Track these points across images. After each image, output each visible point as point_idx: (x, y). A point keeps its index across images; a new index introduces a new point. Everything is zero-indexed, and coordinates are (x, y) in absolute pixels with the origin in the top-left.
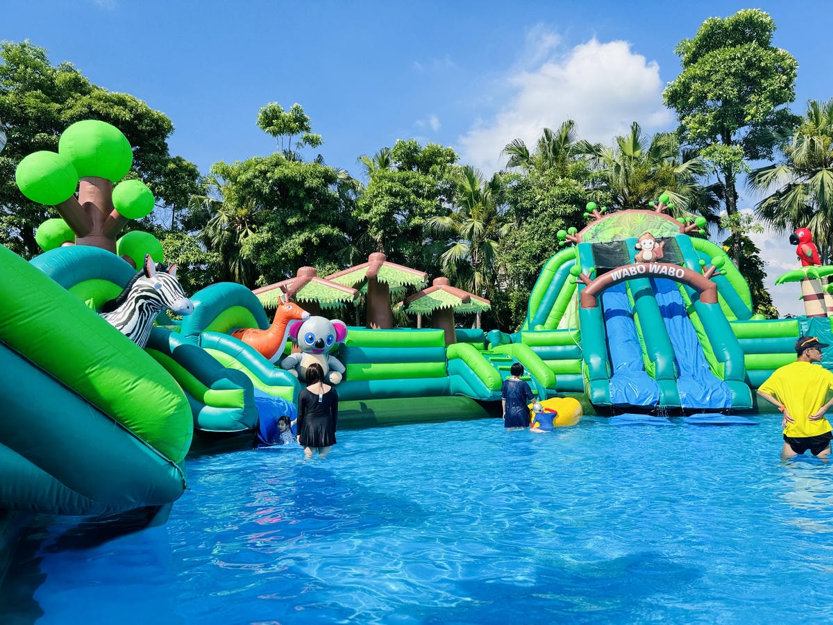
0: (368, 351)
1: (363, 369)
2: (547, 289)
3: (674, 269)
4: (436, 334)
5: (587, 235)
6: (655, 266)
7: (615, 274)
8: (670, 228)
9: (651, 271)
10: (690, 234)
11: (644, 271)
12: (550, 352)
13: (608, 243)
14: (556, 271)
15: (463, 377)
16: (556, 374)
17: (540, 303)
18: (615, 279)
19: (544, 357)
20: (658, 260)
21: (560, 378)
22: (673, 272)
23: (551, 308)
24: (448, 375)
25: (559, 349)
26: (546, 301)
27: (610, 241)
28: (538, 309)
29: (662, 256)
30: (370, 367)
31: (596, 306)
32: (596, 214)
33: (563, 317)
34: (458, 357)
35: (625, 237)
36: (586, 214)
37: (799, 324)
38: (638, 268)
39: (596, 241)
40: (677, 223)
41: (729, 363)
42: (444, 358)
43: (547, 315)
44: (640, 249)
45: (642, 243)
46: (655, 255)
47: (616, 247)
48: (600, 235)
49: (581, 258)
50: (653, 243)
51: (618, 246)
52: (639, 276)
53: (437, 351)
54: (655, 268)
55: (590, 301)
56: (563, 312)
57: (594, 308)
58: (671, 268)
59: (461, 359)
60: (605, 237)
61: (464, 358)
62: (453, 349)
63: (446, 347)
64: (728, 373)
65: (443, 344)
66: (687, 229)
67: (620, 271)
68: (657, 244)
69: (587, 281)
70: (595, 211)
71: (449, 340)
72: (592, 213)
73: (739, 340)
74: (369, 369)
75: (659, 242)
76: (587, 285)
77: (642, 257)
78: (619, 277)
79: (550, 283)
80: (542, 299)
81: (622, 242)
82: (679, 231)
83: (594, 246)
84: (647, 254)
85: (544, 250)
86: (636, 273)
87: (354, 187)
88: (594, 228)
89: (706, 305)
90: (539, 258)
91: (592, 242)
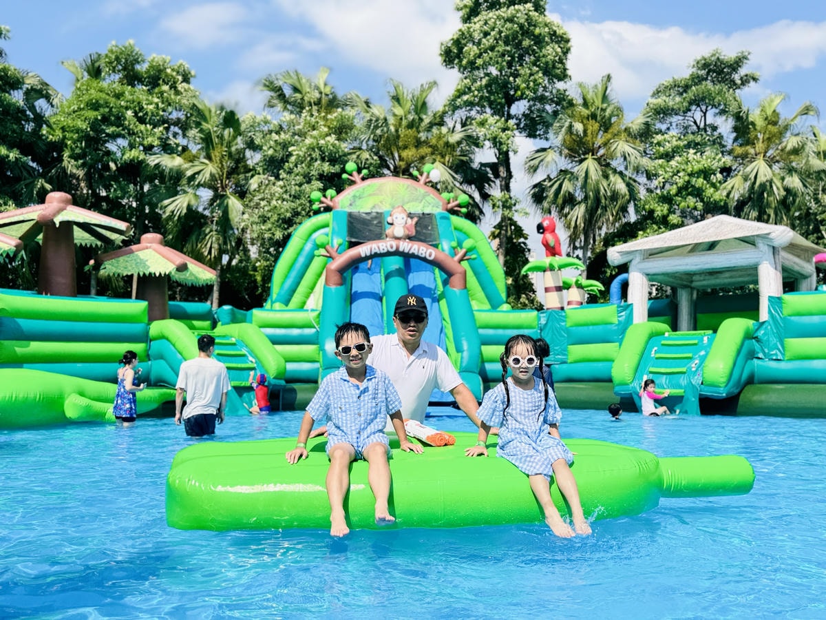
0: (25, 324)
1: (16, 349)
2: (296, 260)
3: (425, 249)
4: (136, 307)
5: (345, 201)
6: (406, 244)
7: (363, 250)
8: (432, 204)
9: (401, 249)
10: (453, 212)
11: (394, 249)
12: (284, 336)
13: (366, 213)
14: (307, 240)
15: (169, 364)
16: (286, 361)
17: (286, 277)
18: (363, 255)
19: (276, 341)
20: (410, 238)
21: (291, 367)
22: (423, 252)
23: (298, 284)
24: (149, 360)
25: (295, 332)
26: (294, 274)
27: (368, 211)
28: (283, 283)
29: (414, 234)
30: (28, 346)
31: (341, 284)
32: (357, 177)
33: (312, 295)
34: (163, 337)
35: (384, 208)
36: (345, 176)
37: (538, 315)
38: (388, 244)
39: (354, 210)
40: (441, 199)
41: (465, 354)
42: (145, 338)
43: (293, 291)
44: (392, 224)
45: (394, 217)
46: (407, 232)
47: (373, 218)
48: (358, 202)
49: (333, 229)
50: (405, 218)
51: (376, 218)
52: (388, 254)
53: (137, 328)
54: (405, 246)
55: (335, 278)
56: (312, 288)
57: (339, 287)
58: (422, 248)
59: (167, 339)
60: (364, 207)
61: (171, 337)
62: (157, 327)
63: (149, 324)
64: (464, 365)
65: (146, 319)
66: (450, 206)
67: (369, 247)
68: (409, 220)
69: (334, 254)
70: (355, 173)
71: (155, 314)
72: (351, 175)
73: (481, 331)
74: (28, 349)
75: (412, 218)
76: (333, 259)
77: (393, 232)
78: (368, 254)
79: (299, 254)
80: (288, 272)
81: (381, 213)
82: (441, 207)
83: (350, 215)
84: (399, 231)
85: (296, 214)
86: (385, 251)
87: (48, 97)
88: (352, 194)
89: (455, 291)
90: (289, 222)
91: (348, 210)
